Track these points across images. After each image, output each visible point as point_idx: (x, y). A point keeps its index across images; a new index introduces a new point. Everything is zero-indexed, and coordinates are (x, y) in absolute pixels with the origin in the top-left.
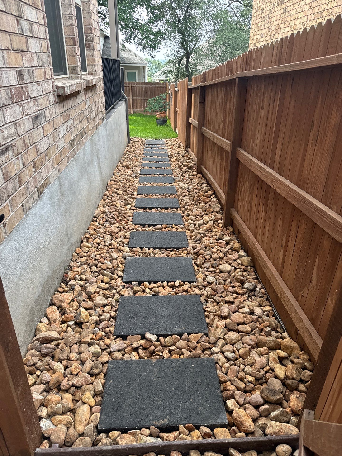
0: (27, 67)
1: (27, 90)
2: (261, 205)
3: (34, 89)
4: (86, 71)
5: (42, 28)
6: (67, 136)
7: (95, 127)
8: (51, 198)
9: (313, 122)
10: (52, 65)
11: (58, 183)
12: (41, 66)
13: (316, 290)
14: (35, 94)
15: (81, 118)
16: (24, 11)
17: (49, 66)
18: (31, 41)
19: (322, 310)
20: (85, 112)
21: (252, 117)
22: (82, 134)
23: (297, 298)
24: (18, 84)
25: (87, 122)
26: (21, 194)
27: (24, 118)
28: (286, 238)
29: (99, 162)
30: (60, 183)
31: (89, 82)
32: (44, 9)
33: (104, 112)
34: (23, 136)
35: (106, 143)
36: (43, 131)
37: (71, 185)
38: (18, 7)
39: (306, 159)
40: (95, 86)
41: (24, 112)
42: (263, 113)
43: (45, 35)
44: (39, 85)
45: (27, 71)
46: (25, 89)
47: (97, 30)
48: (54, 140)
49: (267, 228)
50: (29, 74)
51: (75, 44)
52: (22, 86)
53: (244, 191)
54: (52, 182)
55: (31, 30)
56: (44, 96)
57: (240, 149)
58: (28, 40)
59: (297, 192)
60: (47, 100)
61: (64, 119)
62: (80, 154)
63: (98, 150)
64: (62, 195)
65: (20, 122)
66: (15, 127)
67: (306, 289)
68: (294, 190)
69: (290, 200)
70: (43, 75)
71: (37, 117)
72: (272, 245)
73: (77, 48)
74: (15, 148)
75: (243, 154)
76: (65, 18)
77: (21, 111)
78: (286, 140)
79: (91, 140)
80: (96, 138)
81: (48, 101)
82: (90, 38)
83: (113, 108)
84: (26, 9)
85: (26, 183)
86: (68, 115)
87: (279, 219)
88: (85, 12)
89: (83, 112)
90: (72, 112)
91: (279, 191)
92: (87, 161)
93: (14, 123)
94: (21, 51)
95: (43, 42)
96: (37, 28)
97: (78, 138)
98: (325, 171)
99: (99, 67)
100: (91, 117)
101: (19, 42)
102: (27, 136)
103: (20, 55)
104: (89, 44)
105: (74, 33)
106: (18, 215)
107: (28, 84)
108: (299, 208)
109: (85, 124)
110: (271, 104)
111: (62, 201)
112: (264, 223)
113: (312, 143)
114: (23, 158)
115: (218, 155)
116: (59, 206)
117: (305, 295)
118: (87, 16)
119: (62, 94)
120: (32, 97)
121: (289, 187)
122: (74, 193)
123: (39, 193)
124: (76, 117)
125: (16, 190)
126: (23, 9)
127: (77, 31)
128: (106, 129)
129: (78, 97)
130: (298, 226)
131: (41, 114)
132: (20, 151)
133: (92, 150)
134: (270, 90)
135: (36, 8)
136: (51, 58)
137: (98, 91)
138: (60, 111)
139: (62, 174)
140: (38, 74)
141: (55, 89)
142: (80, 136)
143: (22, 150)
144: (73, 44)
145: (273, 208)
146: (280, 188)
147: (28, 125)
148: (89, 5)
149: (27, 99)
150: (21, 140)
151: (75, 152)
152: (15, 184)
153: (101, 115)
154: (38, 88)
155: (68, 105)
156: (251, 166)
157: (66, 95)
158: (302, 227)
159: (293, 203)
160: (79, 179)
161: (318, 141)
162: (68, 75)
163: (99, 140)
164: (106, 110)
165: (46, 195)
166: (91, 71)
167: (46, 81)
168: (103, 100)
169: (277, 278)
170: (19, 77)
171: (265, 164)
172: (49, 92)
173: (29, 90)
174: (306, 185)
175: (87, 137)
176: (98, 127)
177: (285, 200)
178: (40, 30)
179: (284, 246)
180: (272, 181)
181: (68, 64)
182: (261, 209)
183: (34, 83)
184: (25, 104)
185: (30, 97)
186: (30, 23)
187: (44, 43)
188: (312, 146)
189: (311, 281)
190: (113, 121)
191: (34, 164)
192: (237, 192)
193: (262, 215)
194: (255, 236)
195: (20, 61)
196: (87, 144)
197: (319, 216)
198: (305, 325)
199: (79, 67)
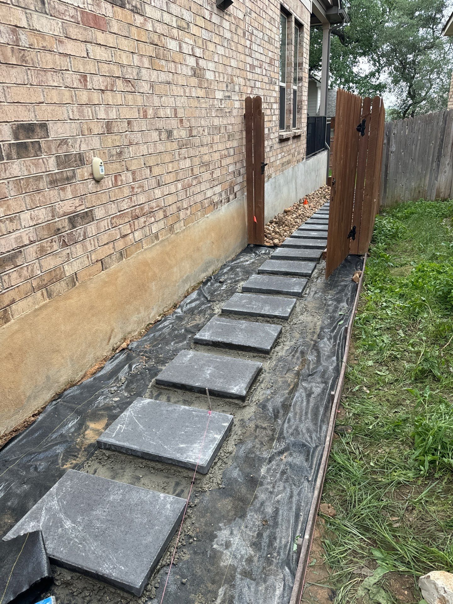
4: (296, 127)
6: (281, 160)
7: (296, 162)
8: (271, 185)
10: (279, 126)
11: (274, 180)
12: (275, 126)
15: (289, 153)
16: (273, 106)
24: (268, 133)
25: (292, 157)
29: (296, 185)
31: (296, 133)
32: (279, 103)
33: (305, 156)
35: (303, 176)
36: (273, 153)
37: (280, 185)
40: (300, 136)
43: (278, 113)
44: (274, 134)
45: (271, 128)
51: (290, 113)
54: (272, 178)
58: (273, 116)
60: (276, 140)
61: (281, 151)
62: (286, 173)
63: (296, 177)
64: (275, 188)
70: (276, 130)
73: (291, 116)
76: (287, 101)
82: (301, 107)
83: (314, 155)
88: (299, 92)
90: (285, 149)
92: (289, 179)
94: (270, 121)
95: (277, 116)
96: (276, 111)
99: (304, 124)
100: (295, 155)
101: (270, 118)
104: (299, 111)
105: (291, 108)
119: (282, 139)
120: (271, 138)
124: (286, 152)
127: (293, 106)
128: (305, 167)
129: (289, 141)
131: (273, 146)
135: (276, 103)
136: (279, 123)
137: (302, 139)
138: (280, 147)
139: (277, 177)
141: (279, 136)
142: (287, 163)
148: (302, 88)
151: (283, 170)
153: (302, 156)
155: (283, 144)
160: (283, 186)
162: (285, 130)
163: (298, 171)
164: (307, 154)
165: (270, 181)
166: (299, 127)
168: (305, 146)
173: (271, 135)
175: (291, 165)
176: (299, 162)
181: (286, 124)
184: (269, 141)
190: (312, 163)
199: (291, 125)
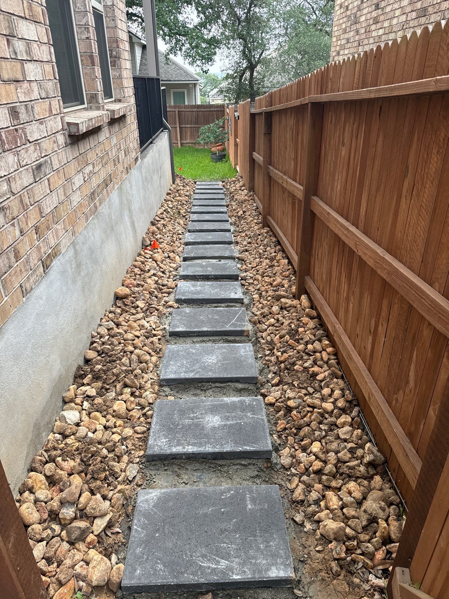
0: (24, 102)
1: (23, 131)
2: (343, 274)
3: (35, 130)
4: (112, 97)
5: (45, 48)
6: (83, 188)
7: (125, 171)
8: (63, 272)
9: (407, 167)
10: (60, 95)
11: (73, 251)
12: (43, 98)
13: (414, 395)
14: (36, 136)
15: (104, 161)
16: (18, 28)
17: (55, 97)
18: (29, 67)
19: (423, 423)
20: (110, 153)
21: (329, 156)
22: (106, 183)
23: (389, 403)
24: (10, 125)
25: (113, 165)
26: (18, 271)
27: (21, 169)
28: (376, 321)
29: (131, 217)
30: (76, 251)
31: (114, 113)
32: (48, 22)
33: (138, 150)
34: (19, 194)
35: (141, 191)
36: (49, 184)
37: (92, 251)
38: (9, 23)
39: (399, 217)
40: (124, 117)
41: (21, 161)
42: (344, 152)
43: (49, 57)
44: (41, 123)
45: (23, 107)
46: (21, 131)
47: (125, 42)
48: (65, 195)
49: (351, 305)
50: (26, 110)
52: (16, 127)
53: (322, 254)
54: (63, 251)
55: (29, 51)
56: (50, 137)
57: (315, 198)
58: (25, 65)
59: (388, 261)
60: (54, 142)
61: (79, 165)
62: (104, 209)
63: (130, 202)
64: (79, 266)
65: (15, 175)
66: (7, 182)
67: (401, 392)
68: (384, 258)
69: (379, 271)
70: (48, 110)
71: (39, 167)
72: (358, 329)
73: (96, 70)
74: (8, 211)
75: (319, 205)
76: (80, 31)
77: (16, 161)
78: (374, 188)
79: (120, 189)
80: (127, 185)
81: (56, 144)
82: (117, 53)
83: (151, 143)
84: (20, 25)
85: (26, 256)
86: (85, 159)
87: (366, 294)
88: (108, 19)
89: (107, 153)
90: (91, 155)
91: (365, 258)
92: (113, 217)
93: (6, 177)
94: (14, 81)
95: (47, 65)
96: (37, 47)
97: (101, 188)
98: (423, 233)
99: (129, 91)
100: (118, 159)
101: (12, 69)
102: (26, 193)
103: (12, 87)
104: (115, 61)
105: (92, 50)
106: (15, 300)
107: (25, 125)
108: (390, 283)
109: (110, 168)
110: (354, 139)
111: (79, 273)
112: (348, 299)
113: (406, 196)
114: (21, 223)
115: (289, 203)
116: (74, 282)
117: (400, 400)
118: (111, 24)
119: (75, 133)
120: (31, 140)
121: (377, 253)
122: (95, 261)
123: (45, 266)
124: (97, 161)
125: (10, 267)
126: (16, 24)
127: (96, 47)
128: (141, 173)
129: (99, 134)
130: (390, 307)
131: (46, 162)
132: (15, 214)
133: (121, 203)
134: (352, 121)
135: (35, 22)
136: (59, 86)
137: (129, 122)
138: (73, 155)
139: (78, 238)
140: (40, 109)
141: (66, 127)
142: (104, 184)
143: (19, 212)
144: (92, 63)
145: (359, 279)
146: (365, 254)
147: (26, 179)
148: (114, 10)
149: (24, 144)
150: (16, 200)
151: (96, 207)
152: (9, 259)
153: (133, 155)
154: (40, 127)
155: (84, 146)
156: (329, 222)
157: (81, 133)
158: (396, 307)
159: (382, 275)
160: (103, 242)
161: (414, 193)
162: (85, 106)
163: (131, 187)
164: (141, 147)
165: (55, 268)
166: (119, 97)
167: (52, 117)
168: (136, 134)
169: (364, 375)
170: (12, 116)
171: (347, 219)
172: (57, 132)
173: (28, 131)
174: (399, 252)
175: (114, 185)
176: (129, 170)
177: (373, 271)
178: (41, 51)
179: (372, 331)
180: (356, 244)
181: (86, 91)
182: (343, 279)
183: (35, 122)
184: (22, 151)
185: (28, 140)
186: (26, 43)
187: (48, 68)
188: (406, 200)
189: (407, 382)
190: (151, 161)
191: (37, 229)
192: (314, 255)
193: (344, 287)
194: (337, 315)
195: (14, 94)
196: (114, 196)
197: (415, 296)
198: (399, 441)
199: (101, 94)
